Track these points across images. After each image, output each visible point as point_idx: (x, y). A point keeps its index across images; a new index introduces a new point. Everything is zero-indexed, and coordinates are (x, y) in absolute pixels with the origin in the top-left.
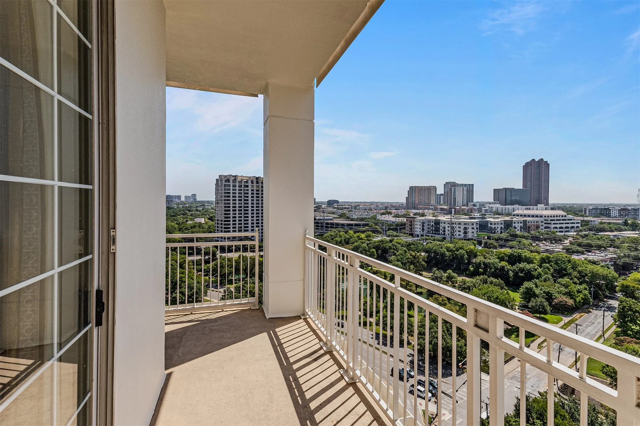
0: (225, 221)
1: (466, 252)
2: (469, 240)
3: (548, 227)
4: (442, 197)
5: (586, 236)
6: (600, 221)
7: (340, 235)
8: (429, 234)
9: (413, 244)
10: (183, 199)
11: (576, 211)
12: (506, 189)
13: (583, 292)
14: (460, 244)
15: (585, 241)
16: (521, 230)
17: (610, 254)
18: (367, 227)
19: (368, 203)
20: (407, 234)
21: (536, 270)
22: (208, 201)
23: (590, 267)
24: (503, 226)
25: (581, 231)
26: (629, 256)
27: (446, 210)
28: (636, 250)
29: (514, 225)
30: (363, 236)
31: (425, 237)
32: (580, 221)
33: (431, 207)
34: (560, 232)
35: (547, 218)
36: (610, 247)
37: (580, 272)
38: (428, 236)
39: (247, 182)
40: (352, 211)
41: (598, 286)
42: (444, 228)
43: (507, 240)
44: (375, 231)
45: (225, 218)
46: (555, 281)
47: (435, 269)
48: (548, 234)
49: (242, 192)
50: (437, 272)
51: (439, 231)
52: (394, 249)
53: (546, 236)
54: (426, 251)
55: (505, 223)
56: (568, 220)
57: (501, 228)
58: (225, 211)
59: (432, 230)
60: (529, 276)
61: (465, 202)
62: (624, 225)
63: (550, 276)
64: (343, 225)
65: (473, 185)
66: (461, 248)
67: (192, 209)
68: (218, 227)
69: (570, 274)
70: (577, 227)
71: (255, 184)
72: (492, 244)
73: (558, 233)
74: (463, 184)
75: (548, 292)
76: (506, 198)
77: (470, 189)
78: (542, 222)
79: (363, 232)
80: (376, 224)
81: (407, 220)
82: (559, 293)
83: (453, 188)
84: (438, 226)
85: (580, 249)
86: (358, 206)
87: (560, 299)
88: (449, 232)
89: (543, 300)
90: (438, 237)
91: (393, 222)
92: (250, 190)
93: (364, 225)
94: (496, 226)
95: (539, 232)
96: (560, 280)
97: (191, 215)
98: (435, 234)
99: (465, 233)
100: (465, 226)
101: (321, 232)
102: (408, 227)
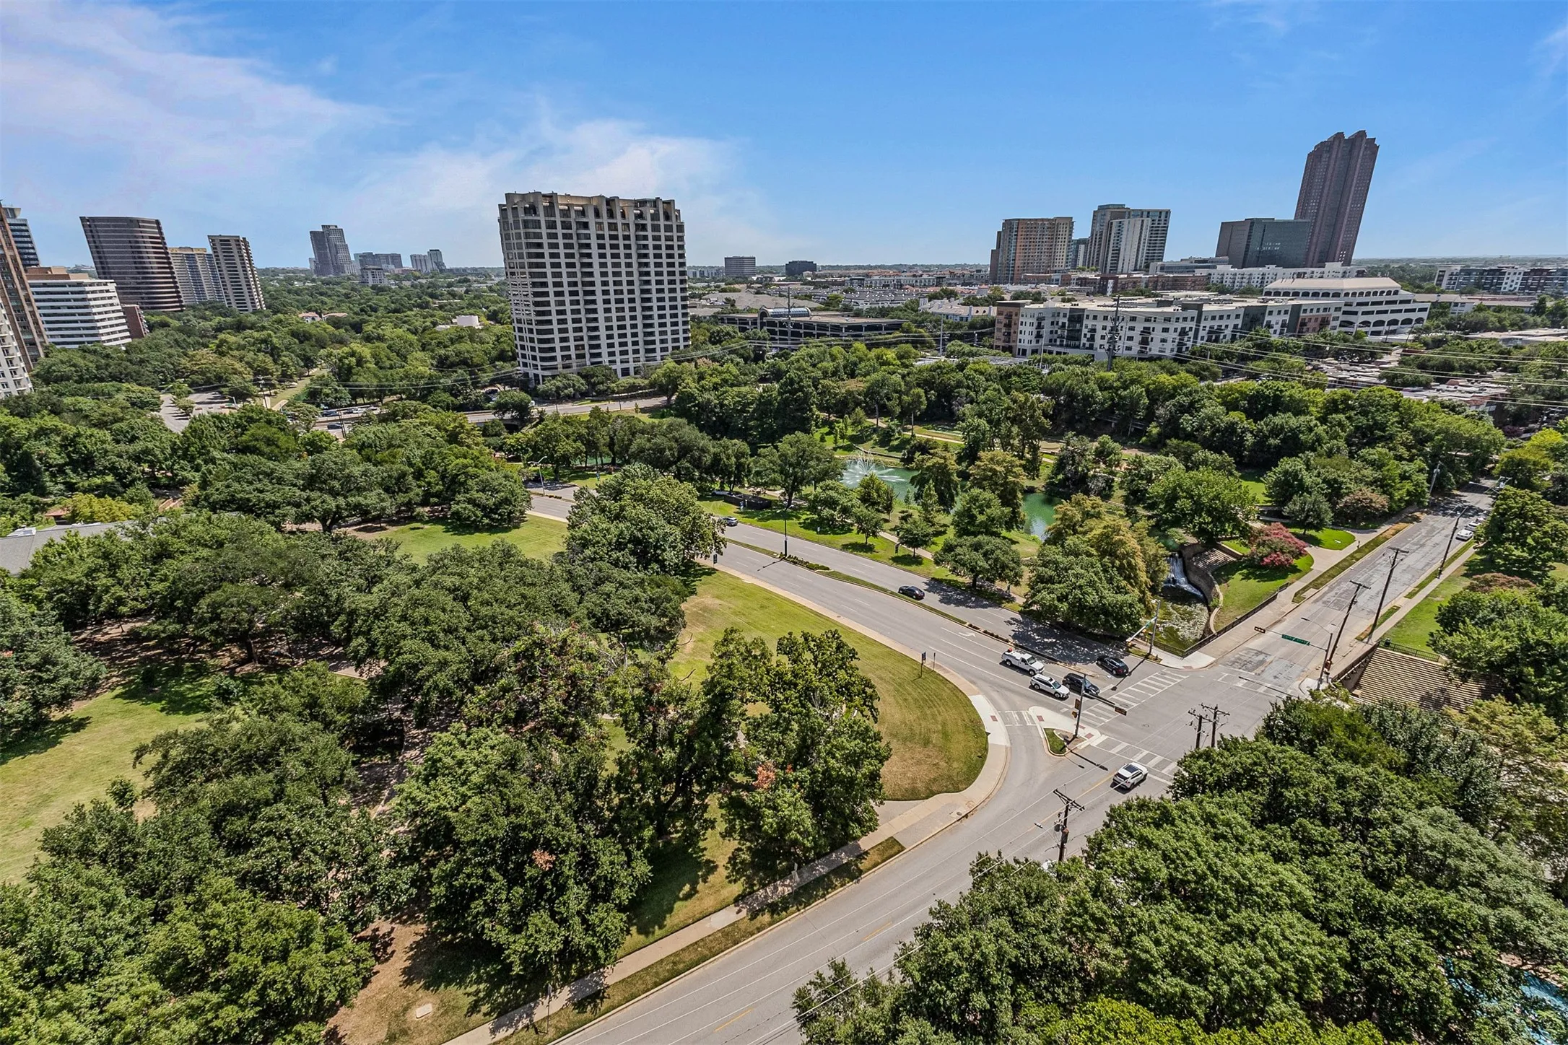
0: (539, 323)
1: (1148, 391)
2: (1151, 359)
3: (1350, 324)
4: (1082, 247)
5: (1438, 343)
6: (1477, 303)
7: (831, 355)
8: (1050, 348)
9: (1015, 373)
10: (407, 264)
11: (1416, 278)
12: (1252, 223)
13: (1414, 477)
14: (1132, 369)
15: (1436, 355)
16: (1281, 333)
17: (1495, 385)
18: (897, 334)
19: (891, 267)
20: (997, 347)
21: (1311, 430)
22: (475, 269)
23: (1443, 419)
24: (1239, 322)
25: (1427, 330)
26: (1534, 391)
27: (1092, 282)
28: (1559, 374)
29: (1267, 318)
30: (890, 354)
31: (1043, 355)
32: (1428, 305)
33: (1055, 276)
34: (1374, 333)
35: (1350, 299)
36: (1495, 369)
37: (1415, 432)
38: (1050, 353)
39: (583, 213)
40: (853, 291)
41: (1450, 463)
42: (1093, 330)
43: (1244, 358)
44: (919, 343)
45: (538, 313)
46: (1352, 455)
47: (1070, 434)
48: (1345, 340)
49: (574, 241)
50: (1075, 441)
51: (1079, 339)
52: (968, 387)
53: (1340, 345)
54: (1047, 391)
55: (1246, 315)
56: (1402, 302)
57: (1236, 326)
58: (536, 294)
59: (1061, 337)
60: (1293, 445)
61: (1142, 259)
62: (1534, 313)
63: (1342, 444)
64: (837, 328)
65: (1168, 213)
66: (1133, 382)
67: (438, 292)
68: (521, 339)
69: (1391, 438)
70: (1419, 320)
71: (605, 220)
72: (1207, 369)
73: (1369, 338)
74: (1142, 212)
75: (1335, 481)
76: (1248, 245)
77: (1158, 223)
78: (1338, 309)
79: (888, 345)
80: (920, 324)
81: (999, 313)
82: (1358, 481)
83: (1115, 222)
84: (1078, 326)
85: (1423, 376)
86: (868, 276)
87: (1359, 495)
88: (1102, 342)
89: (1322, 498)
90: (1074, 354)
91: (962, 318)
92: (593, 237)
93: (891, 328)
94: (1223, 323)
95: (1324, 336)
96: (1364, 451)
97: (441, 307)
98: (1068, 346)
99: (1145, 342)
100: (1147, 325)
101: (781, 349)
102: (999, 330)
